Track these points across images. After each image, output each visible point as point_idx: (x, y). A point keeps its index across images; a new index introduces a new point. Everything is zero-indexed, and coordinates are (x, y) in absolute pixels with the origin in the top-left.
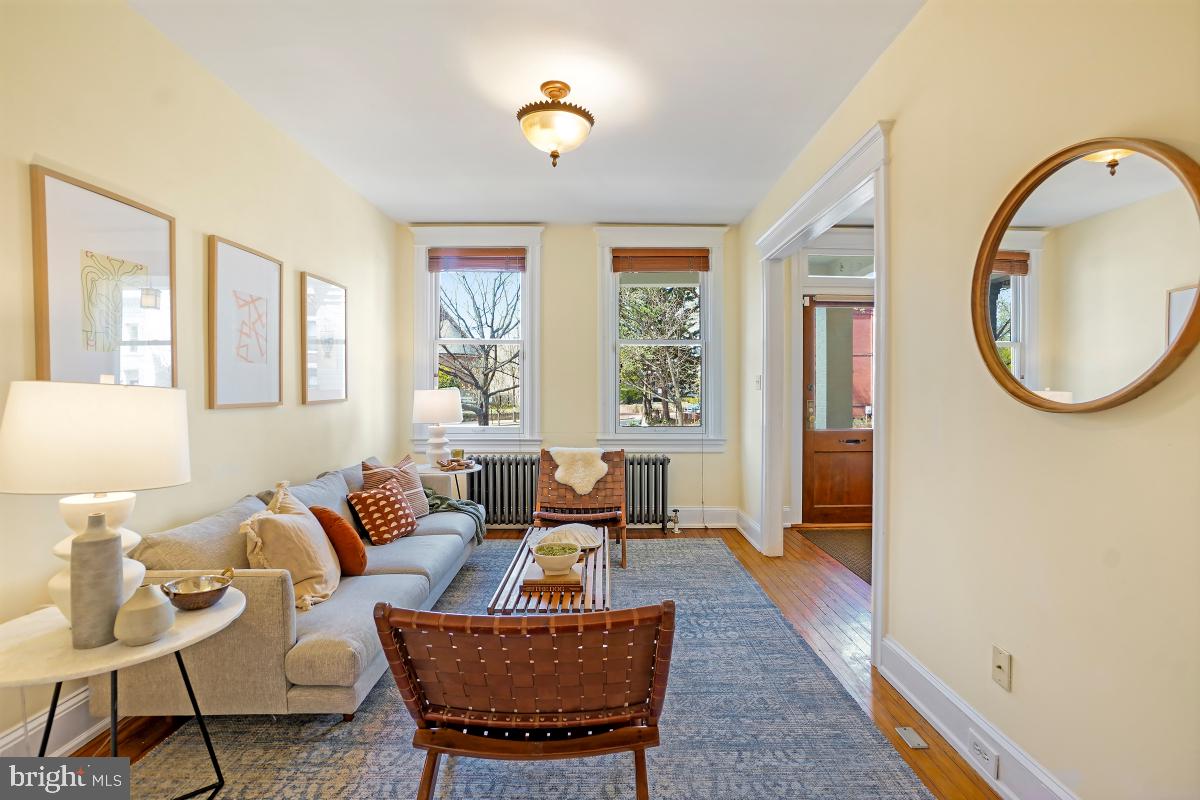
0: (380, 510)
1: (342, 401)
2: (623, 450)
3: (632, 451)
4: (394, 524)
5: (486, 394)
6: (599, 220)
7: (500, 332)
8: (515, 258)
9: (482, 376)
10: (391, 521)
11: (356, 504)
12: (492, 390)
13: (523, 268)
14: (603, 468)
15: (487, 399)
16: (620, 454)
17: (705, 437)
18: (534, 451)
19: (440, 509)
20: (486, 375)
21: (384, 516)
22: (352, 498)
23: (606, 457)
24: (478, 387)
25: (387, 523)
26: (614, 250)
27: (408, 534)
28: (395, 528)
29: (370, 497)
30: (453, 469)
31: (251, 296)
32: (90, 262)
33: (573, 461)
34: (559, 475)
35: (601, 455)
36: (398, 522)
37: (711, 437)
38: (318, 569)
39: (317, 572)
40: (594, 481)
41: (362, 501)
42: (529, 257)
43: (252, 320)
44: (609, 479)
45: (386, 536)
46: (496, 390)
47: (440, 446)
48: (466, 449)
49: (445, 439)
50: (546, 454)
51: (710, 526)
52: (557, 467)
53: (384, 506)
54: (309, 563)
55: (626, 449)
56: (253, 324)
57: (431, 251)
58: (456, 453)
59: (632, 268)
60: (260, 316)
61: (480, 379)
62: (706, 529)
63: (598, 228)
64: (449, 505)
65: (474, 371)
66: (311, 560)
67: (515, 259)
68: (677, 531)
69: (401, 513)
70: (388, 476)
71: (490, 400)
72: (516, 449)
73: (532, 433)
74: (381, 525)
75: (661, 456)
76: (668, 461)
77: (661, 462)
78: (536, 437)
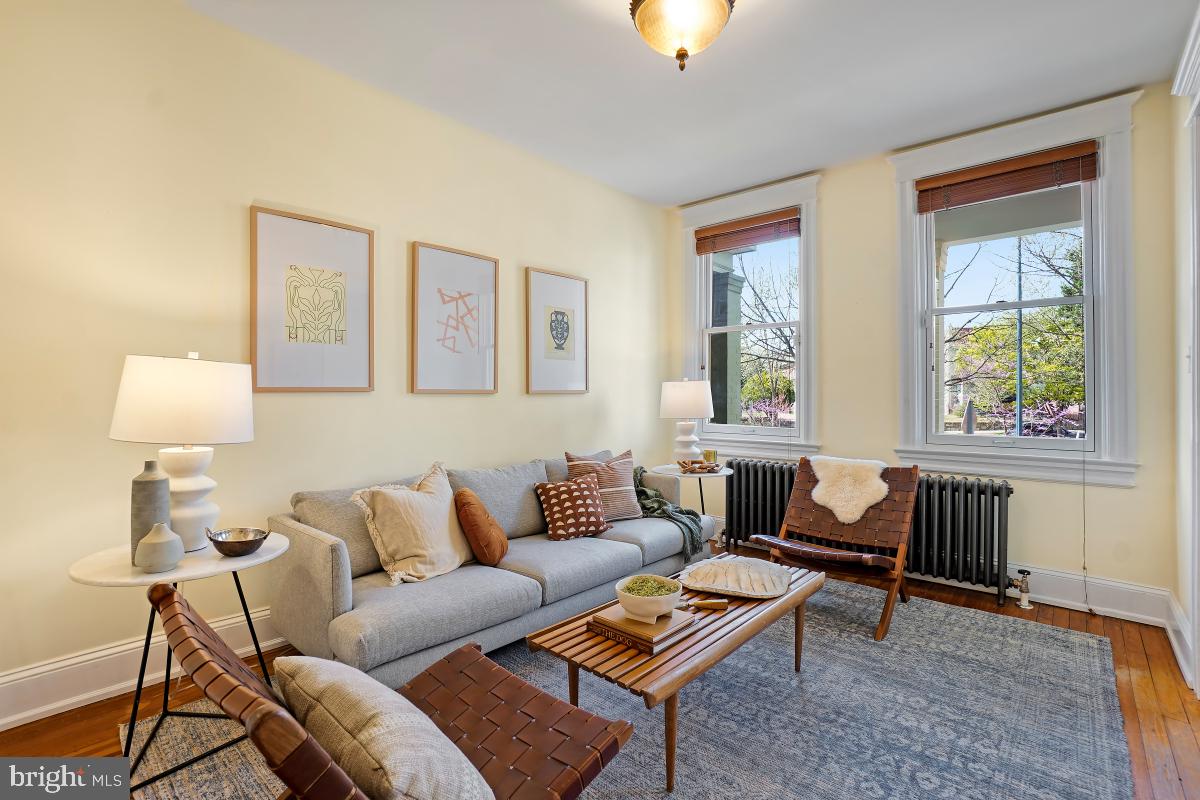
0: (560, 503)
1: (580, 393)
2: (916, 467)
4: (571, 521)
6: (896, 147)
10: (569, 517)
11: (541, 494)
13: (798, 231)
14: (881, 489)
16: (910, 473)
17: (1089, 457)
19: (655, 514)
21: (563, 511)
22: (537, 488)
23: (887, 475)
25: (564, 518)
26: (918, 183)
27: (595, 535)
28: (571, 525)
29: (554, 489)
31: (459, 293)
32: (294, 273)
34: (819, 495)
35: (881, 471)
36: (577, 519)
37: (1106, 458)
38: (423, 548)
39: (420, 552)
40: (864, 506)
41: (546, 491)
42: (804, 216)
43: (460, 314)
44: (887, 506)
45: (561, 532)
47: (688, 444)
48: (720, 451)
50: (806, 467)
51: (1099, 610)
52: (816, 481)
53: (565, 500)
54: (414, 542)
55: (922, 465)
56: (462, 318)
57: (699, 231)
58: (707, 455)
59: (949, 203)
60: (470, 311)
62: (1092, 614)
63: (894, 156)
64: (664, 511)
66: (417, 539)
67: (785, 222)
68: (1025, 604)
69: (582, 510)
70: (590, 469)
72: (784, 455)
73: (807, 436)
74: (558, 519)
75: (998, 482)
76: (1010, 491)
77: (996, 492)
78: (812, 442)
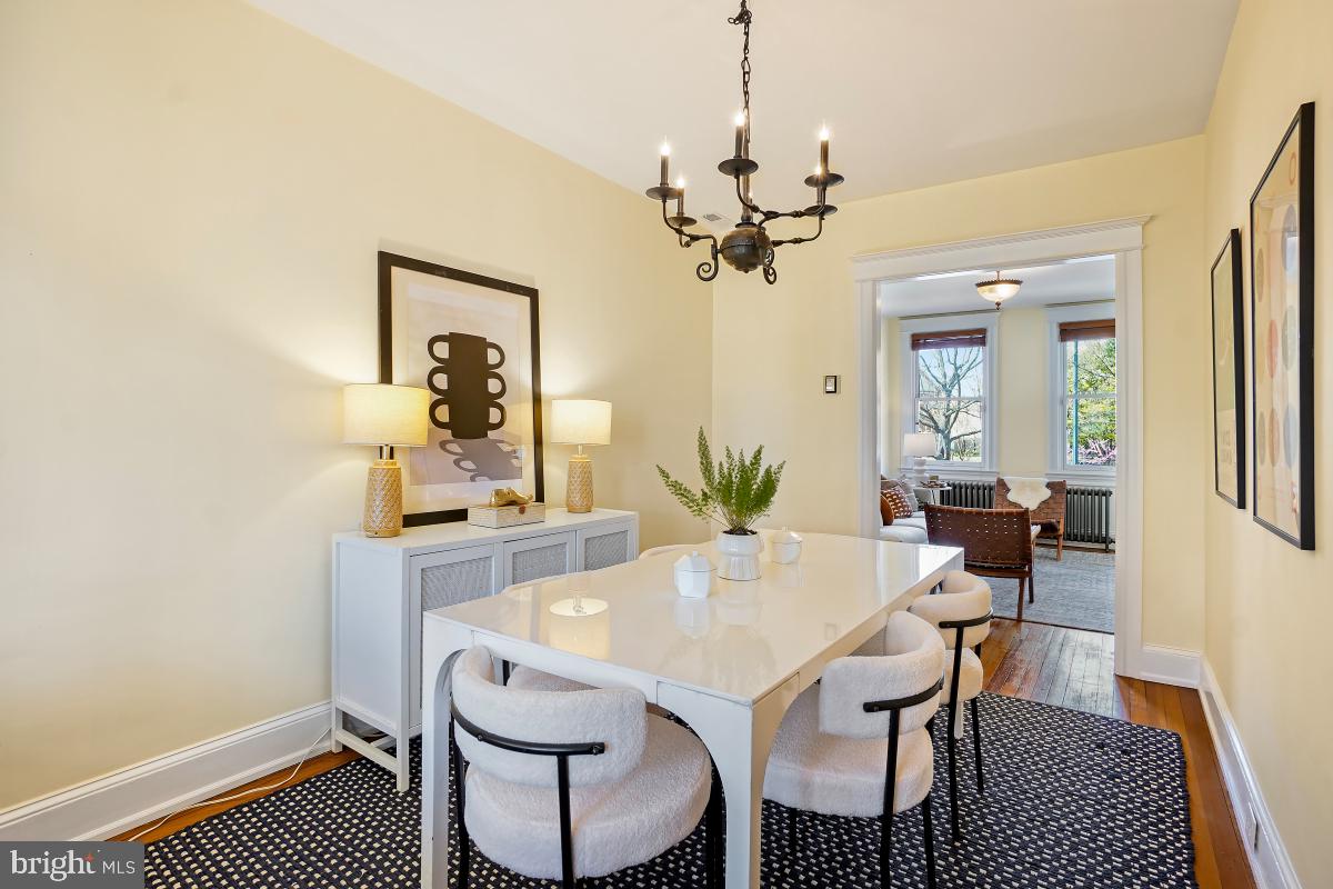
2: (1064, 482)
3: (1071, 484)
4: (901, 509)
5: (948, 440)
7: (964, 368)
8: (977, 337)
9: (943, 418)
12: (953, 435)
13: (984, 343)
14: (1047, 493)
15: (948, 444)
16: (1062, 484)
18: (992, 480)
20: (948, 417)
21: (895, 505)
23: (1049, 485)
24: (937, 429)
25: (898, 508)
26: (1061, 325)
27: (908, 516)
28: (902, 513)
30: (932, 487)
33: (1023, 486)
34: (1011, 497)
35: (1045, 484)
36: (904, 510)
40: (1038, 502)
42: (988, 334)
44: (1051, 501)
46: (959, 433)
47: (922, 471)
48: (939, 476)
49: (925, 467)
50: (1001, 483)
52: (1009, 490)
55: (1067, 482)
57: (913, 336)
58: (932, 478)
61: (941, 422)
63: (1047, 309)
65: (933, 412)
70: (896, 484)
71: (952, 445)
72: (978, 478)
73: (990, 467)
75: (1104, 489)
76: (1111, 493)
77: (1104, 494)
78: (994, 470)
